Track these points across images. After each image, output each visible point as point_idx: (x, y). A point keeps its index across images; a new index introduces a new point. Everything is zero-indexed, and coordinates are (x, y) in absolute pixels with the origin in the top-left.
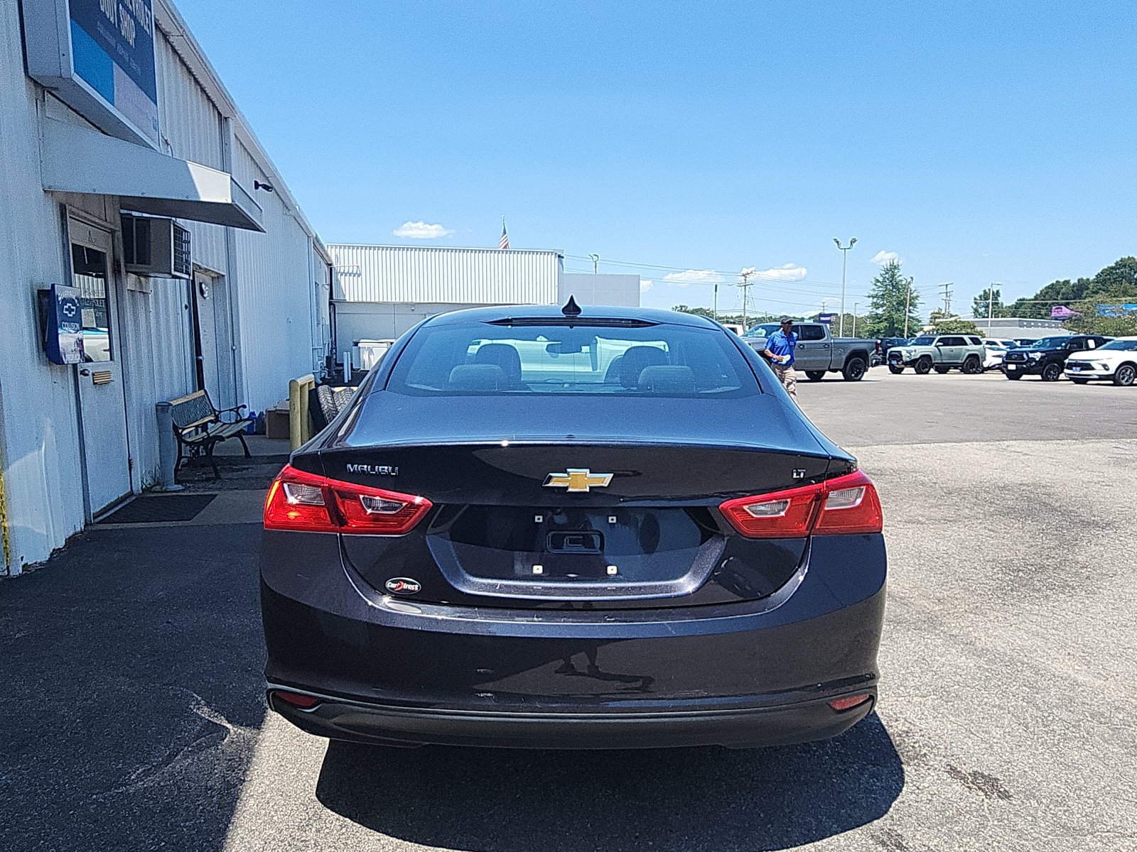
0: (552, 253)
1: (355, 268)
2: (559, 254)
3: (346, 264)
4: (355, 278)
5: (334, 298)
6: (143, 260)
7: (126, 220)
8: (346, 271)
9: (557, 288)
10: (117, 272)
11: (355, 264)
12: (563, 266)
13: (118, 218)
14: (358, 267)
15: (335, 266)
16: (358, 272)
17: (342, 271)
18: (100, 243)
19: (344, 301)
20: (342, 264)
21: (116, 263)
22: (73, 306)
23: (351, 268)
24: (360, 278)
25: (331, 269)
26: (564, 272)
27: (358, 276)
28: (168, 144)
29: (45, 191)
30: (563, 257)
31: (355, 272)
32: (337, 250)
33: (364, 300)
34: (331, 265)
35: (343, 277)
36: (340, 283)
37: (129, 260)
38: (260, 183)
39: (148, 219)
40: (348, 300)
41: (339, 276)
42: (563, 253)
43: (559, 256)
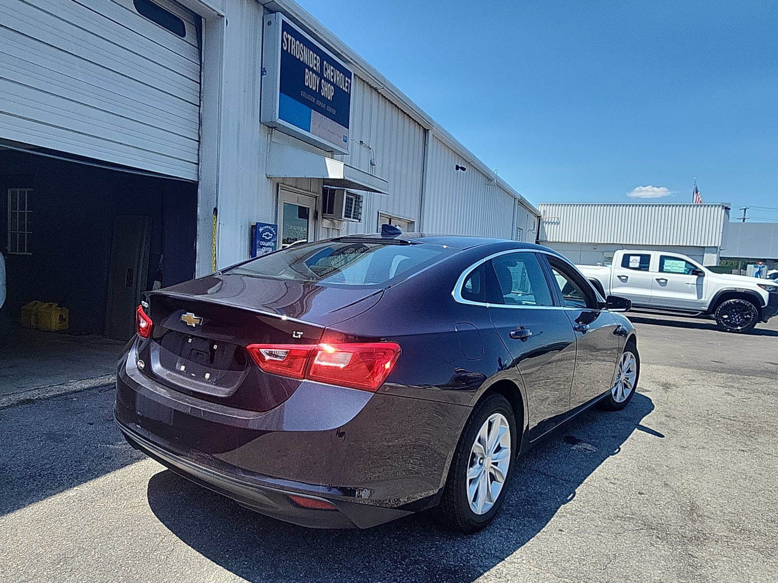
0: (719, 206)
1: (556, 219)
2: (725, 206)
3: (550, 216)
4: (555, 226)
5: (539, 239)
6: (331, 212)
7: (325, 191)
8: (550, 221)
9: (721, 234)
10: (316, 217)
11: (556, 216)
12: (729, 216)
13: (321, 189)
14: (558, 218)
15: (542, 217)
16: (558, 222)
17: (547, 221)
18: (307, 202)
19: (546, 241)
20: (548, 216)
21: (316, 213)
22: (270, 233)
23: (553, 219)
24: (558, 226)
25: (540, 220)
26: (730, 221)
27: (558, 224)
28: (370, 149)
29: (268, 178)
30: (730, 209)
31: (555, 221)
32: (545, 207)
33: (560, 241)
34: (540, 217)
35: (547, 225)
36: (544, 228)
37: (324, 212)
38: (460, 166)
39: (334, 190)
40: (548, 241)
41: (544, 224)
42: (730, 206)
43: (726, 208)
